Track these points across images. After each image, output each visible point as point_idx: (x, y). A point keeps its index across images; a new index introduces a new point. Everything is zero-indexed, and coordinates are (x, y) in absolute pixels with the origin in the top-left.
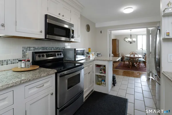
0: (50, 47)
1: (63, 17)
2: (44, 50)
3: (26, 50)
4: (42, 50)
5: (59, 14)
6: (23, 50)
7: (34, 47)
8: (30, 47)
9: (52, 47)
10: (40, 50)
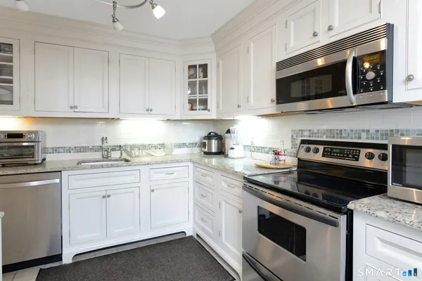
0: (352, 131)
1: (332, 33)
2: (334, 137)
3: (297, 136)
4: (327, 137)
5: (315, 35)
6: (292, 136)
7: (310, 131)
8: (302, 130)
9: (364, 131)
10: (321, 137)
